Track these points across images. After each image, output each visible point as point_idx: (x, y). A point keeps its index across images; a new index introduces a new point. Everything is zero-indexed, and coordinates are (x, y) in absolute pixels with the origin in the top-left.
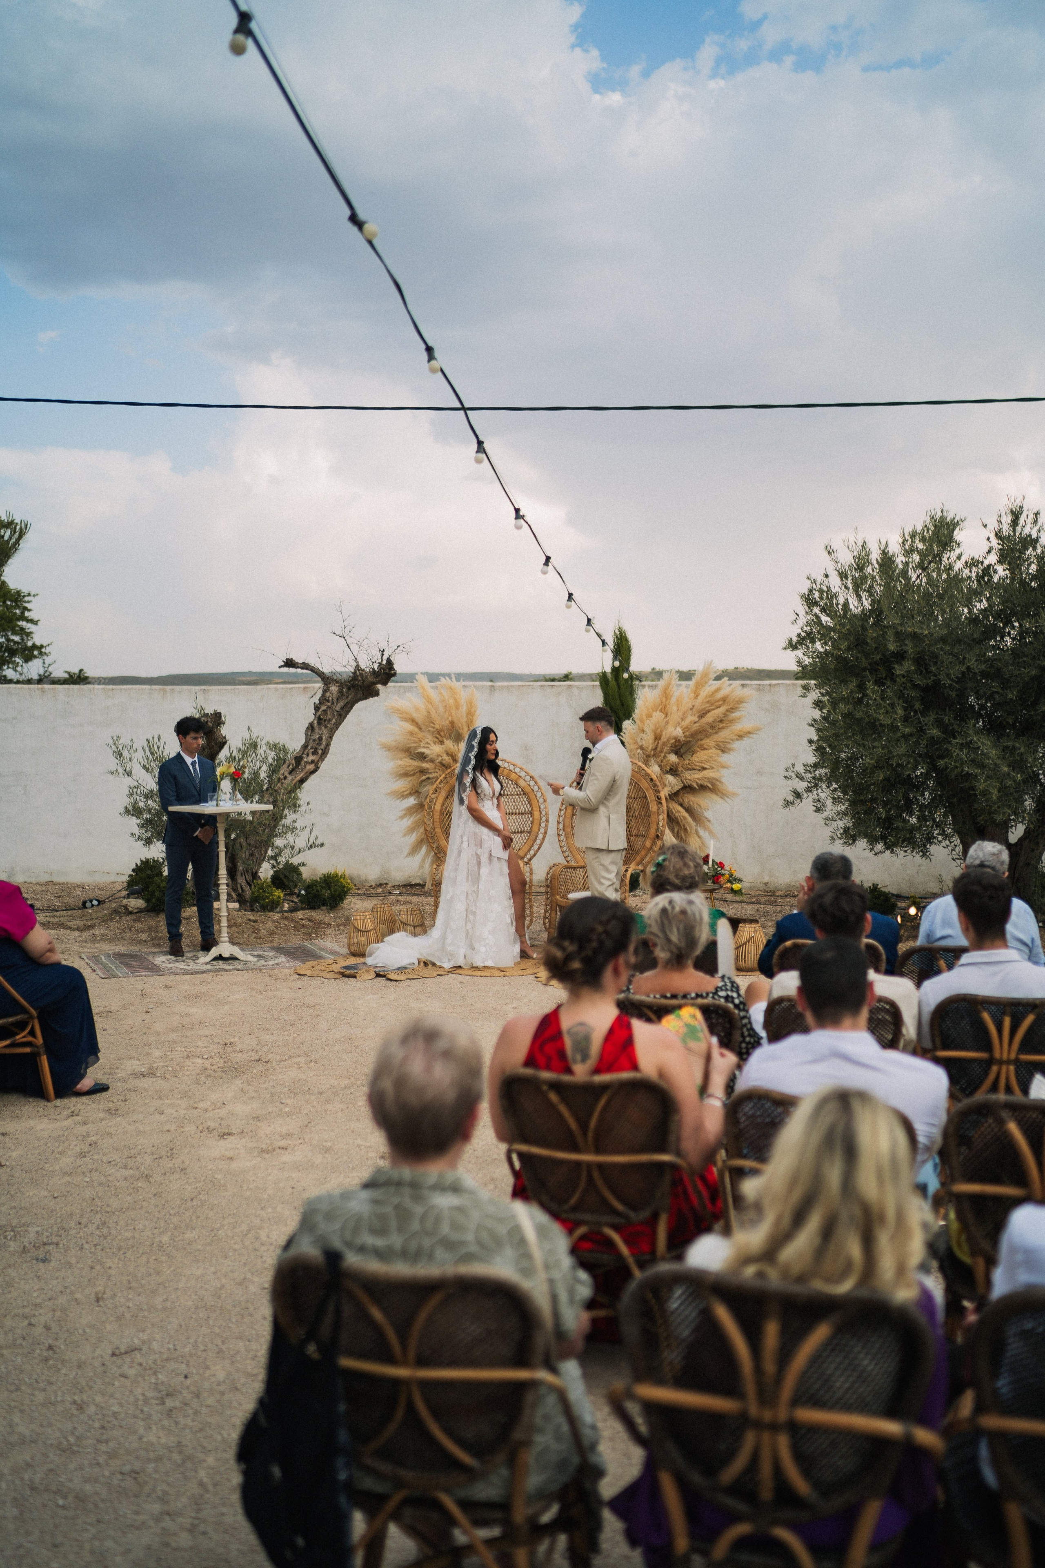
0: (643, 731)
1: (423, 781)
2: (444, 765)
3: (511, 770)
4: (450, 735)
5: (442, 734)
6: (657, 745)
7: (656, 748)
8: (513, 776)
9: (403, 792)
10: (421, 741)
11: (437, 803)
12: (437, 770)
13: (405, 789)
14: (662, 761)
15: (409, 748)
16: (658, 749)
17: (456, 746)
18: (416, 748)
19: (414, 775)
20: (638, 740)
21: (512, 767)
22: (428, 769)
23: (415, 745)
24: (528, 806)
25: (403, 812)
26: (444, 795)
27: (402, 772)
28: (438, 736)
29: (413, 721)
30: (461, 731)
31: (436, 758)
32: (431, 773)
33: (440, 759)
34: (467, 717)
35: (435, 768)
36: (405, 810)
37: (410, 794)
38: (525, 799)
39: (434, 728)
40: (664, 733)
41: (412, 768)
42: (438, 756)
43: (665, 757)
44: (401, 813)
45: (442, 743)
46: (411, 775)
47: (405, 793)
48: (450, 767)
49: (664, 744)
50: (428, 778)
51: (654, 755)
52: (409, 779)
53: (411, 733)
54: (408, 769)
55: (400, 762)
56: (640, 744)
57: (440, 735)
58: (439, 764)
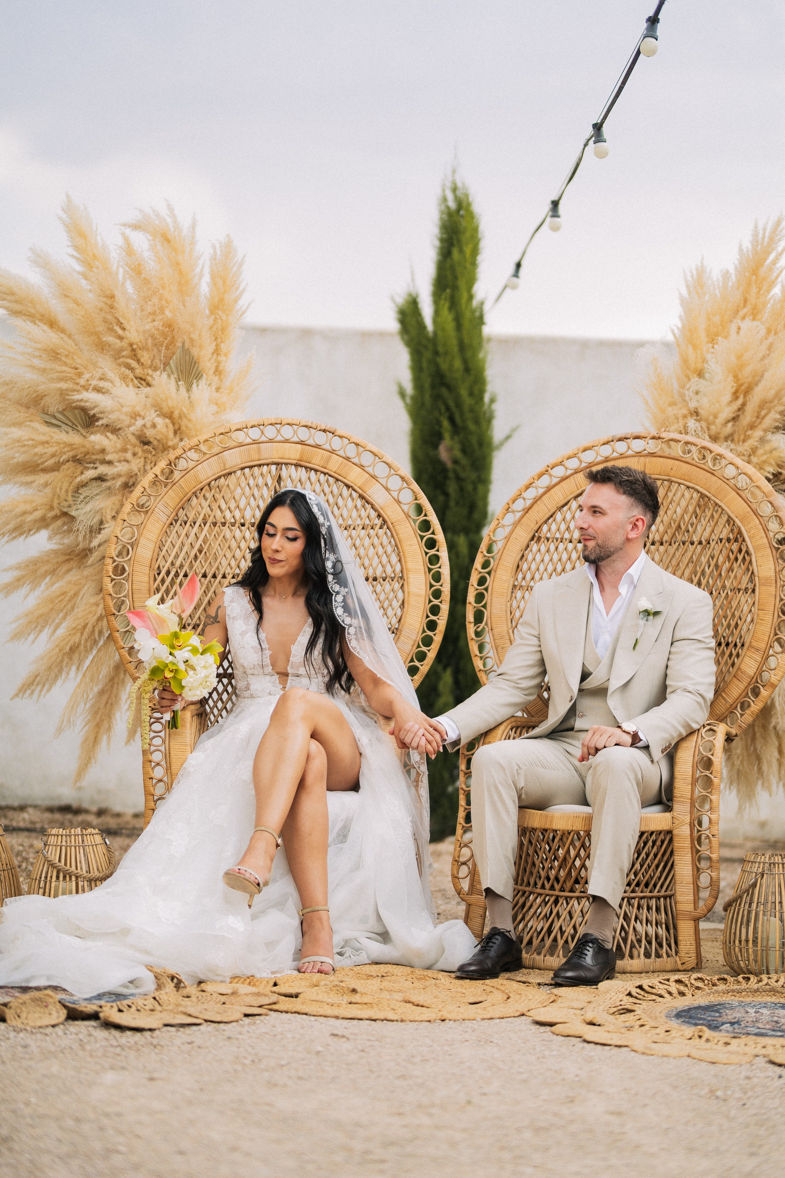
0: (700, 374)
1: (84, 485)
2: (146, 443)
3: (348, 459)
4: (166, 364)
5: (145, 357)
6: (742, 409)
7: (735, 419)
8: (355, 476)
9: (24, 513)
10: (80, 375)
11: (142, 541)
12: (129, 456)
13: (28, 507)
14: (754, 451)
15: (42, 397)
16: (747, 418)
17: (183, 390)
18: (63, 393)
19: (56, 468)
20: (689, 394)
21: (351, 451)
22: (103, 451)
23: (64, 385)
24: (394, 559)
25: (16, 573)
26: (164, 518)
27: (20, 458)
28: (134, 364)
29: (52, 324)
30: (195, 352)
31: (127, 420)
32: (110, 463)
33: (139, 423)
34: (212, 312)
35: (124, 450)
36: (18, 567)
37: (43, 523)
38: (385, 541)
39: (121, 338)
40: (767, 375)
41: (51, 450)
42: (135, 416)
43: (762, 440)
44: (7, 577)
45: (143, 381)
46: (45, 470)
47: (30, 518)
48: (166, 448)
49: (764, 405)
50: (101, 479)
51: (729, 438)
52: (41, 478)
53: (54, 354)
54: (39, 450)
55: (16, 433)
56: (692, 405)
57: (138, 361)
58: (133, 440)
